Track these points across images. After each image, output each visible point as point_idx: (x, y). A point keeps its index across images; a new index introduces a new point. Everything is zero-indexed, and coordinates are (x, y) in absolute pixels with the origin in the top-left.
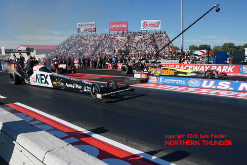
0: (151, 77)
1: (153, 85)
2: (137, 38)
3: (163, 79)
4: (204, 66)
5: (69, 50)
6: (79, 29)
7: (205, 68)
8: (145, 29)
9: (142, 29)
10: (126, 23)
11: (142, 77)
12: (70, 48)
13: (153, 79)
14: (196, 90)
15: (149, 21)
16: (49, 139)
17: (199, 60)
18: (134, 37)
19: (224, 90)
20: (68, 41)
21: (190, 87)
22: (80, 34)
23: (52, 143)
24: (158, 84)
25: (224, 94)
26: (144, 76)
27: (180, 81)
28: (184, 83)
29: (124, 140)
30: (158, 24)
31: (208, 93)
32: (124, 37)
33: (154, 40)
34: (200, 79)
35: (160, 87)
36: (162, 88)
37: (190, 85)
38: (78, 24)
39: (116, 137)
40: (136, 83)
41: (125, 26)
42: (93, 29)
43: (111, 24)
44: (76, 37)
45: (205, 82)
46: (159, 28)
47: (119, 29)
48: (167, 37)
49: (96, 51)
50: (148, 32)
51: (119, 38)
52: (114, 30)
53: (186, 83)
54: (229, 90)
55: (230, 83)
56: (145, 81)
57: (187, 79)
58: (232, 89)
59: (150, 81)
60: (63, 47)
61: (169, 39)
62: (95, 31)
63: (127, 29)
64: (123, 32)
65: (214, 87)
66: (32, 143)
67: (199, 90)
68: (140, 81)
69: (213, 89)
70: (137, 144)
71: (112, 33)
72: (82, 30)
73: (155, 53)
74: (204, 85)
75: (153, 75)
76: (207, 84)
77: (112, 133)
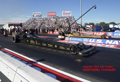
0: (66, 37)
1: (67, 41)
2: (60, 20)
3: (71, 38)
4: (91, 32)
5: (29, 25)
6: (33, 15)
7: (91, 33)
8: (64, 15)
9: (63, 15)
10: (55, 13)
11: (62, 37)
12: (30, 24)
13: (67, 38)
14: (87, 43)
15: (66, 12)
16: (19, 63)
17: (89, 30)
18: (59, 19)
19: (99, 43)
20: (28, 21)
21: (84, 42)
22: (34, 18)
23: (20, 64)
24: (69, 41)
25: (99, 45)
26: (63, 37)
27: (79, 39)
28: (81, 40)
29: (52, 65)
30: (70, 13)
31: (92, 45)
32: (54, 19)
33: (68, 21)
34: (88, 39)
35: (70, 42)
36: (71, 42)
37: (84, 41)
38: (33, 13)
39: (49, 64)
40: (59, 40)
41: (55, 14)
42: (40, 16)
43: (48, 13)
44: (32, 19)
45: (91, 40)
46: (70, 15)
47: (52, 16)
48: (74, 19)
49: (41, 25)
50: (65, 17)
51: (52, 19)
52: (50, 16)
53: (82, 40)
54: (101, 44)
55: (102, 40)
56: (63, 39)
57: (82, 38)
58: (103, 43)
59: (66, 39)
60: (26, 24)
61: (75, 20)
62: (41, 16)
63: (56, 15)
64: (54, 17)
65: (95, 42)
66: (12, 64)
67: (88, 43)
68: (61, 39)
69: (94, 43)
70: (58, 67)
71: (49, 17)
72: (35, 16)
73: (69, 26)
74: (90, 41)
75: (67, 37)
76: (92, 41)
77: (47, 62)
